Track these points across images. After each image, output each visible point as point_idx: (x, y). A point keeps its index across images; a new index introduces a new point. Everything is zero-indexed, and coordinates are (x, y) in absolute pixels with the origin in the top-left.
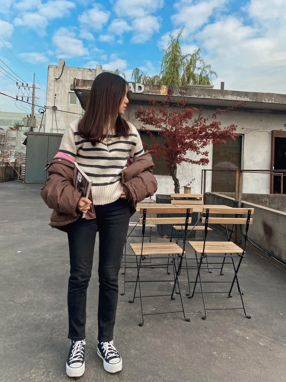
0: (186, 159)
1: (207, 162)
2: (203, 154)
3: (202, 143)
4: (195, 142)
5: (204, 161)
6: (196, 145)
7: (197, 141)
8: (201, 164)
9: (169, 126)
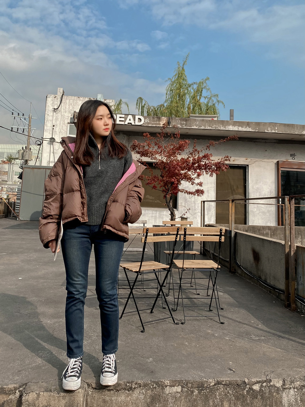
0: (182, 189)
1: (202, 193)
2: (197, 184)
3: (196, 174)
4: (190, 173)
5: (199, 192)
6: (191, 176)
7: (192, 172)
8: (196, 195)
9: (164, 158)
